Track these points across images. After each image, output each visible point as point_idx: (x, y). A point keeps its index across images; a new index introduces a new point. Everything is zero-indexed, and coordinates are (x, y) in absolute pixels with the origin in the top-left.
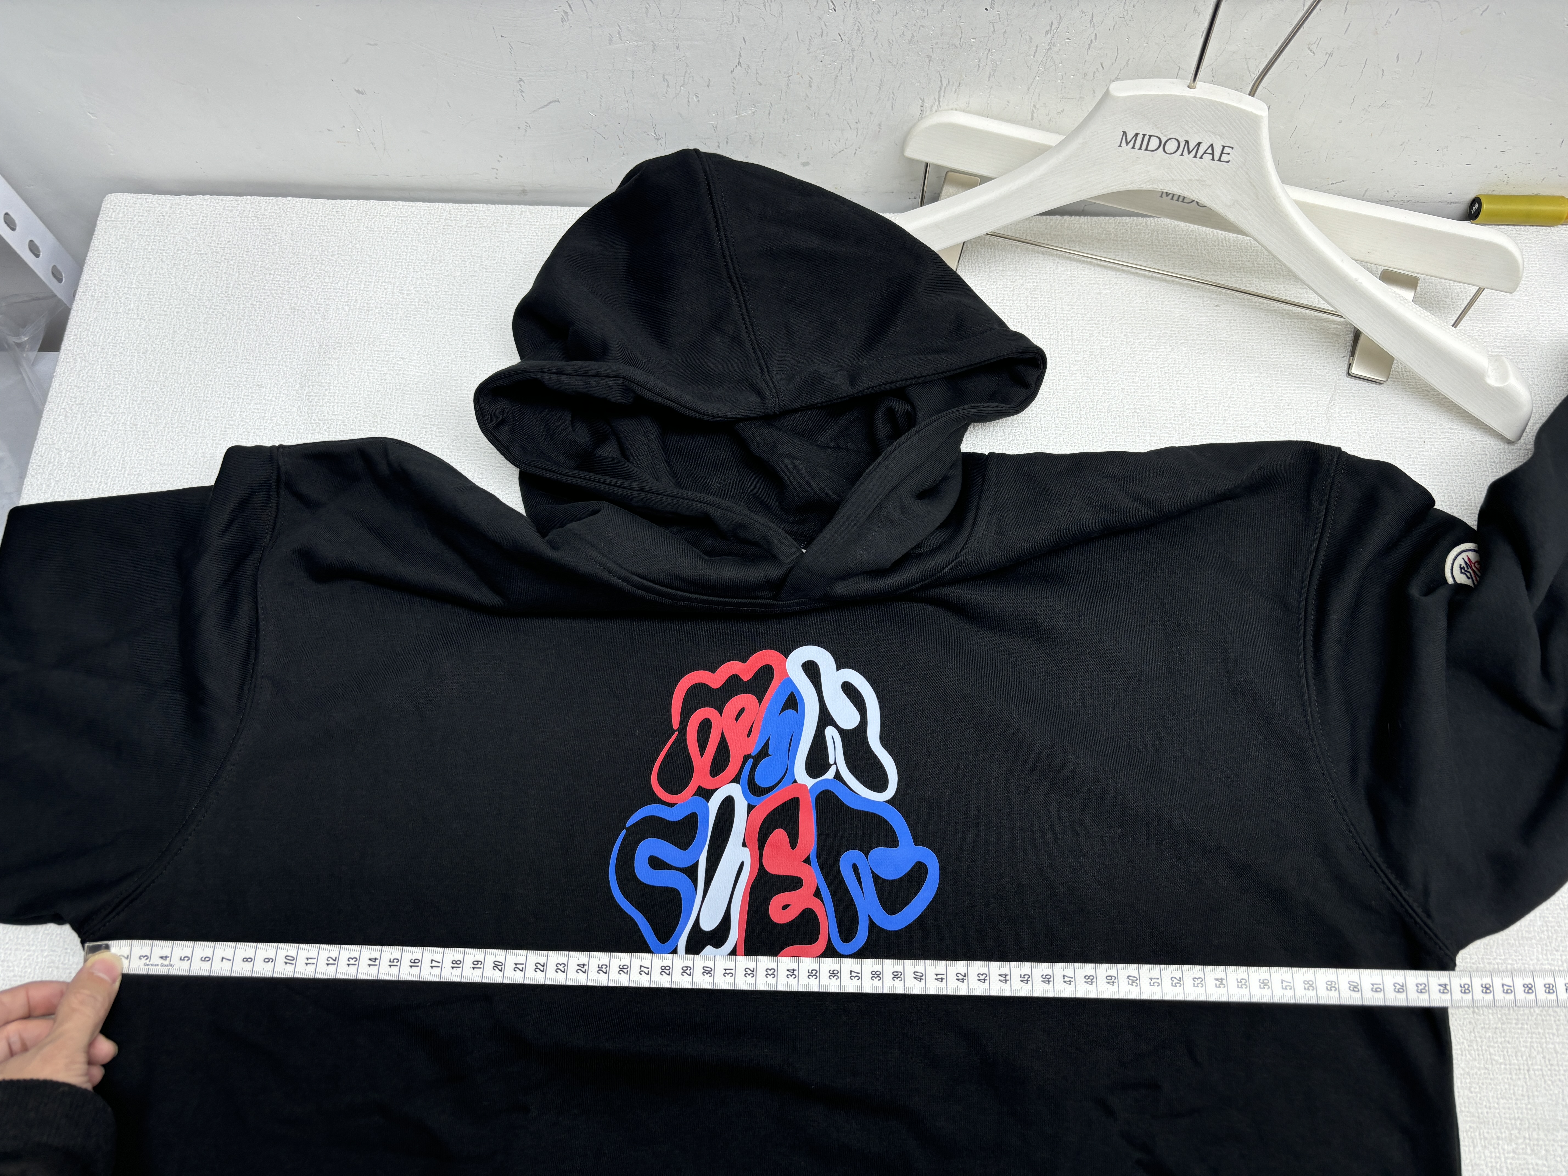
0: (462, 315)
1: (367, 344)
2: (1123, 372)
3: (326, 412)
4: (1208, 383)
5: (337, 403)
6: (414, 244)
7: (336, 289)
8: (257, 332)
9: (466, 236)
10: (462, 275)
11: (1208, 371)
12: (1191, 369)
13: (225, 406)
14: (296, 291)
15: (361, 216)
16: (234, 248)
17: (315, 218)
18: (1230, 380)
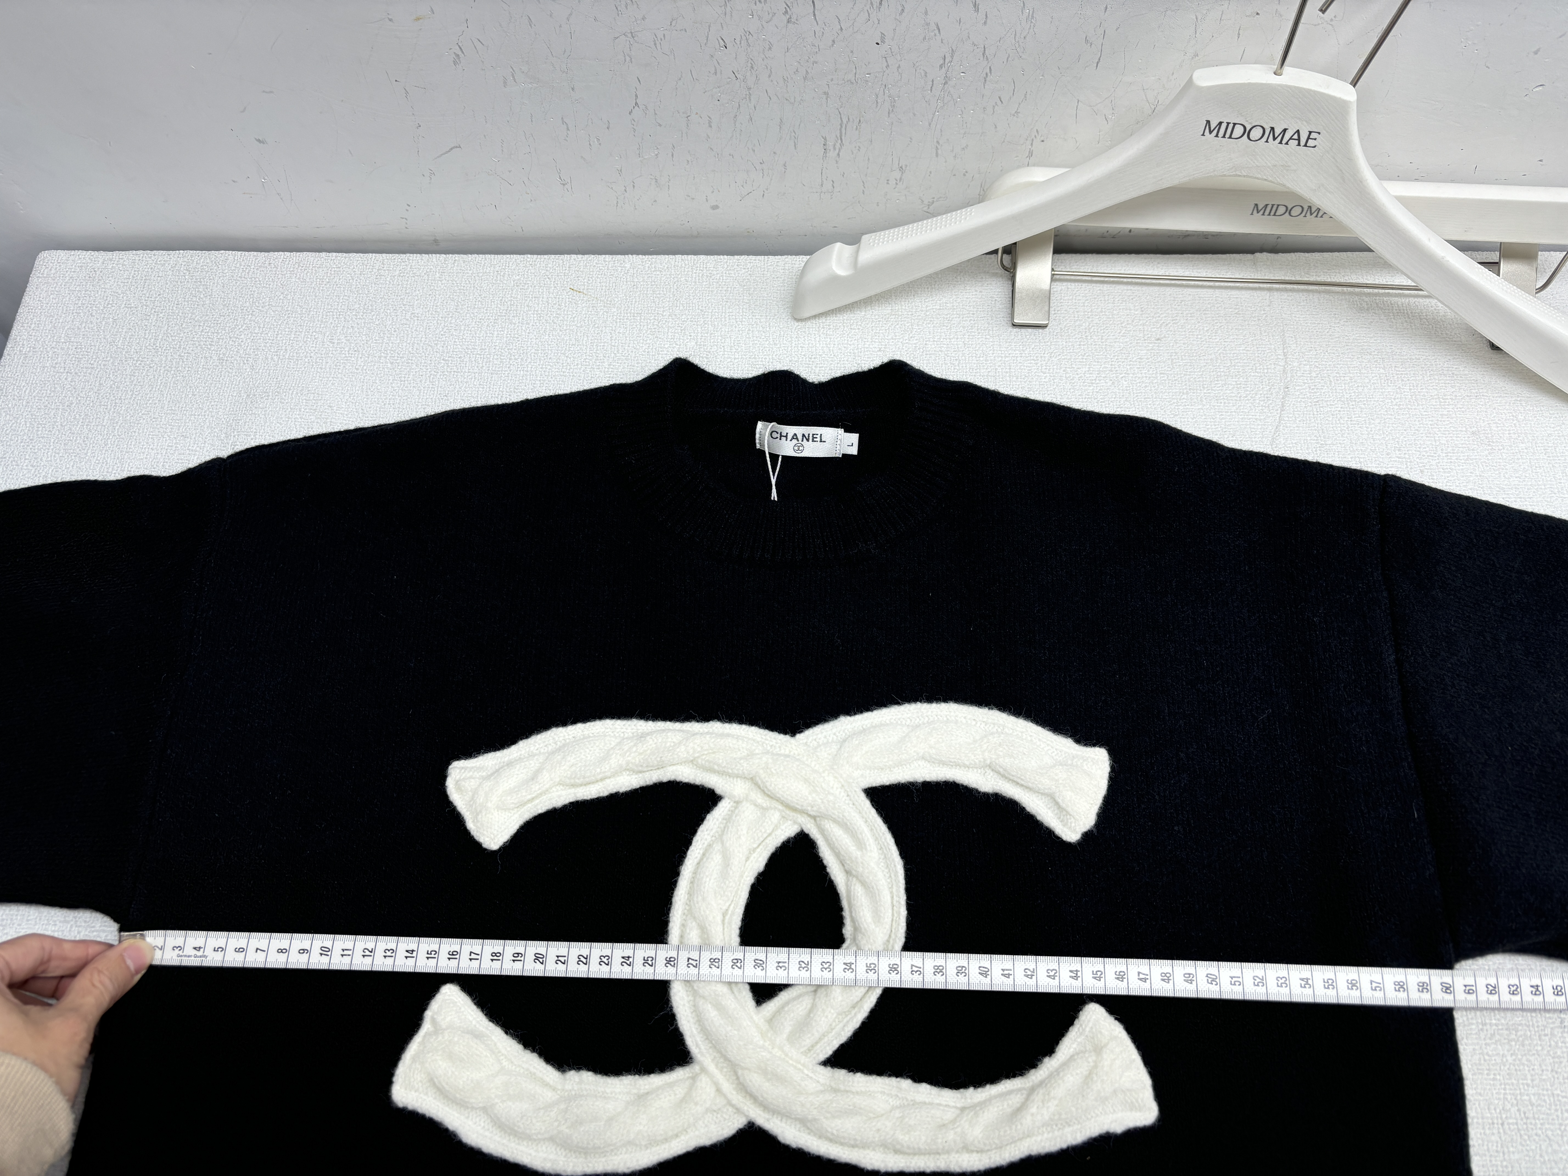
1: (294, 393)
9: (398, 285)
10: (394, 324)
15: (293, 268)
16: (165, 301)
17: (247, 271)
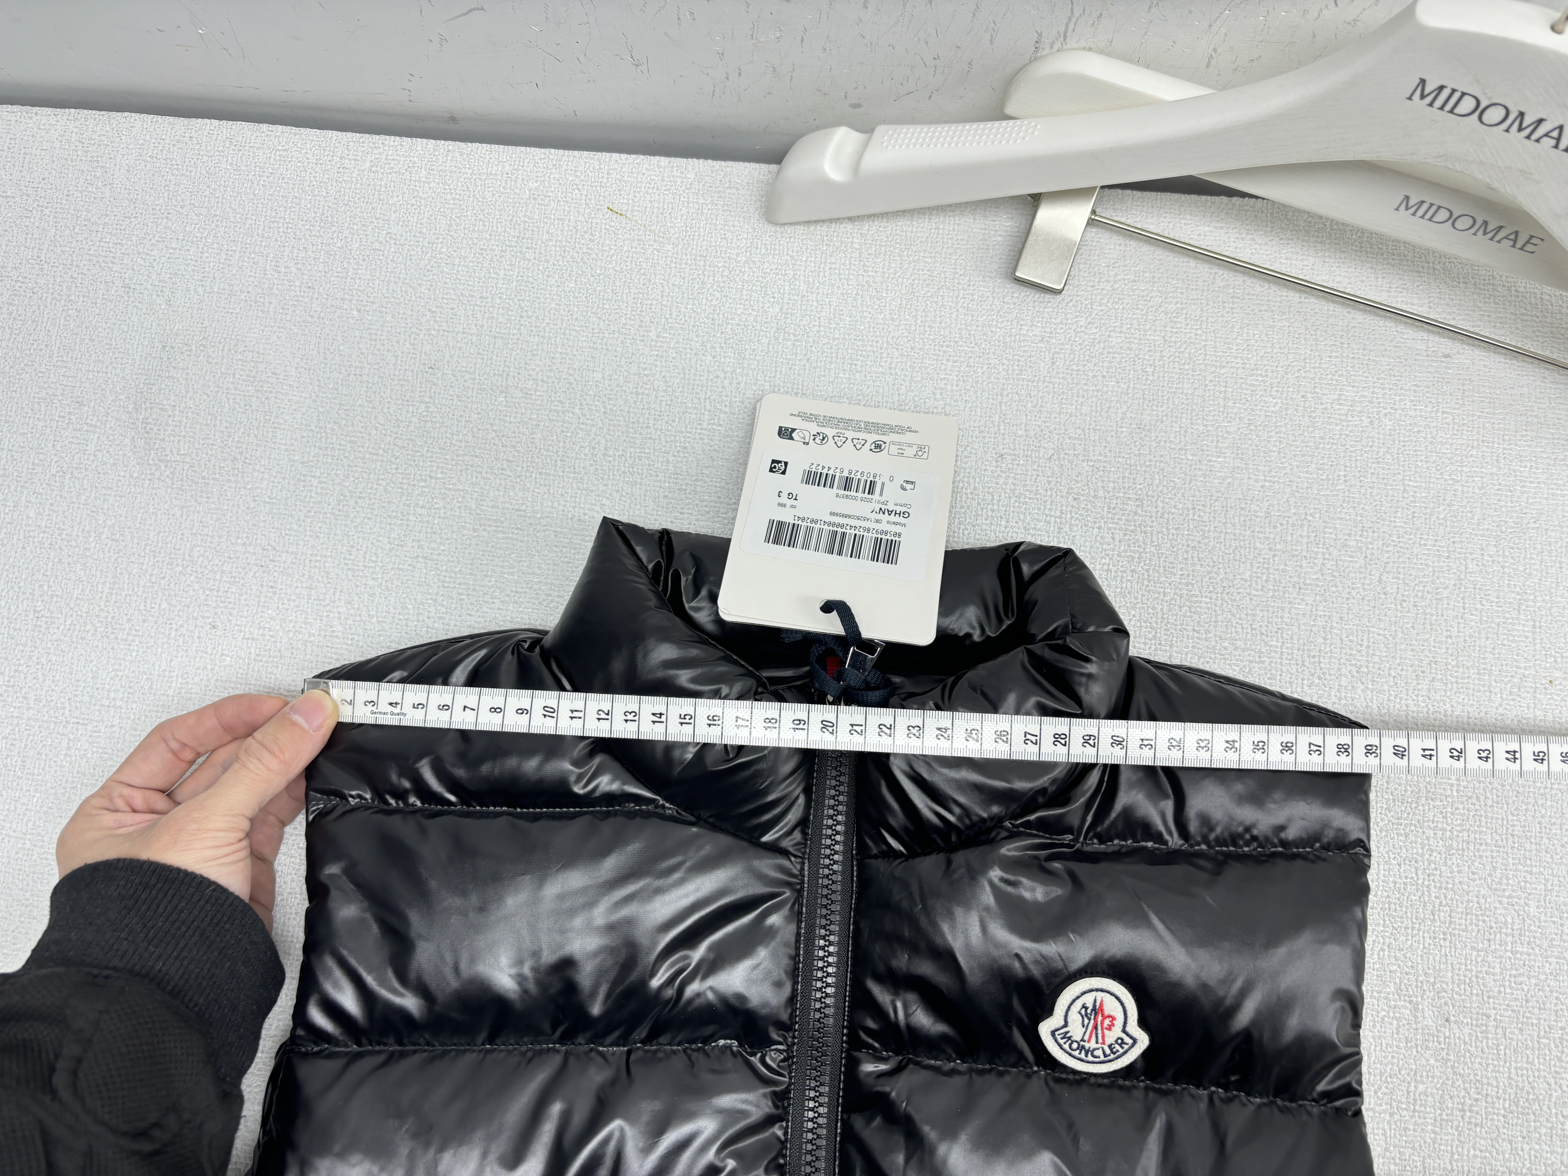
0: (359, 311)
1: (226, 348)
2: (1295, 456)
3: (169, 449)
4: (1418, 479)
5: (184, 436)
6: (296, 195)
7: (187, 260)
8: (78, 321)
9: (369, 185)
10: (362, 248)
11: (1421, 461)
12: (1396, 456)
13: (34, 430)
14: (132, 261)
15: (223, 147)
17: (160, 147)
18: (1453, 477)
